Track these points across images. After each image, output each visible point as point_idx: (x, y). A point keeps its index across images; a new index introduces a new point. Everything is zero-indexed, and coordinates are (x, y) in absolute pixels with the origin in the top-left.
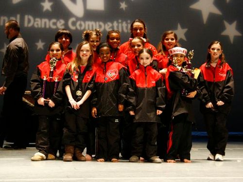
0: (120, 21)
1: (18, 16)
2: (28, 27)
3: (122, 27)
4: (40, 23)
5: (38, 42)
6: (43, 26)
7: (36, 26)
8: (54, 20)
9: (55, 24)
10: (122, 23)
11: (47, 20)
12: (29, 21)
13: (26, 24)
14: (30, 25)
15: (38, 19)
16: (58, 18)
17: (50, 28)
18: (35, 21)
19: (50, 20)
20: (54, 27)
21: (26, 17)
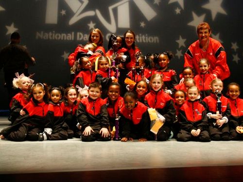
0: (140, 35)
1: (73, 33)
2: (79, 41)
3: (142, 39)
10: (142, 36)
12: (80, 36)
13: (78, 39)
14: (81, 39)
15: (86, 35)
18: (84, 36)
21: (78, 34)
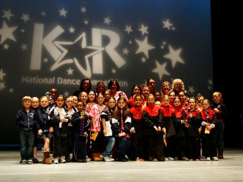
1: (54, 78)
2: (59, 84)
4: (66, 82)
5: (65, 92)
6: (68, 83)
7: (64, 83)
8: (74, 80)
9: (75, 82)
11: (70, 80)
12: (60, 81)
13: (58, 82)
14: (61, 83)
15: (65, 80)
16: (76, 79)
17: (72, 84)
18: (63, 81)
19: (72, 80)
20: (74, 84)
21: (58, 79)
